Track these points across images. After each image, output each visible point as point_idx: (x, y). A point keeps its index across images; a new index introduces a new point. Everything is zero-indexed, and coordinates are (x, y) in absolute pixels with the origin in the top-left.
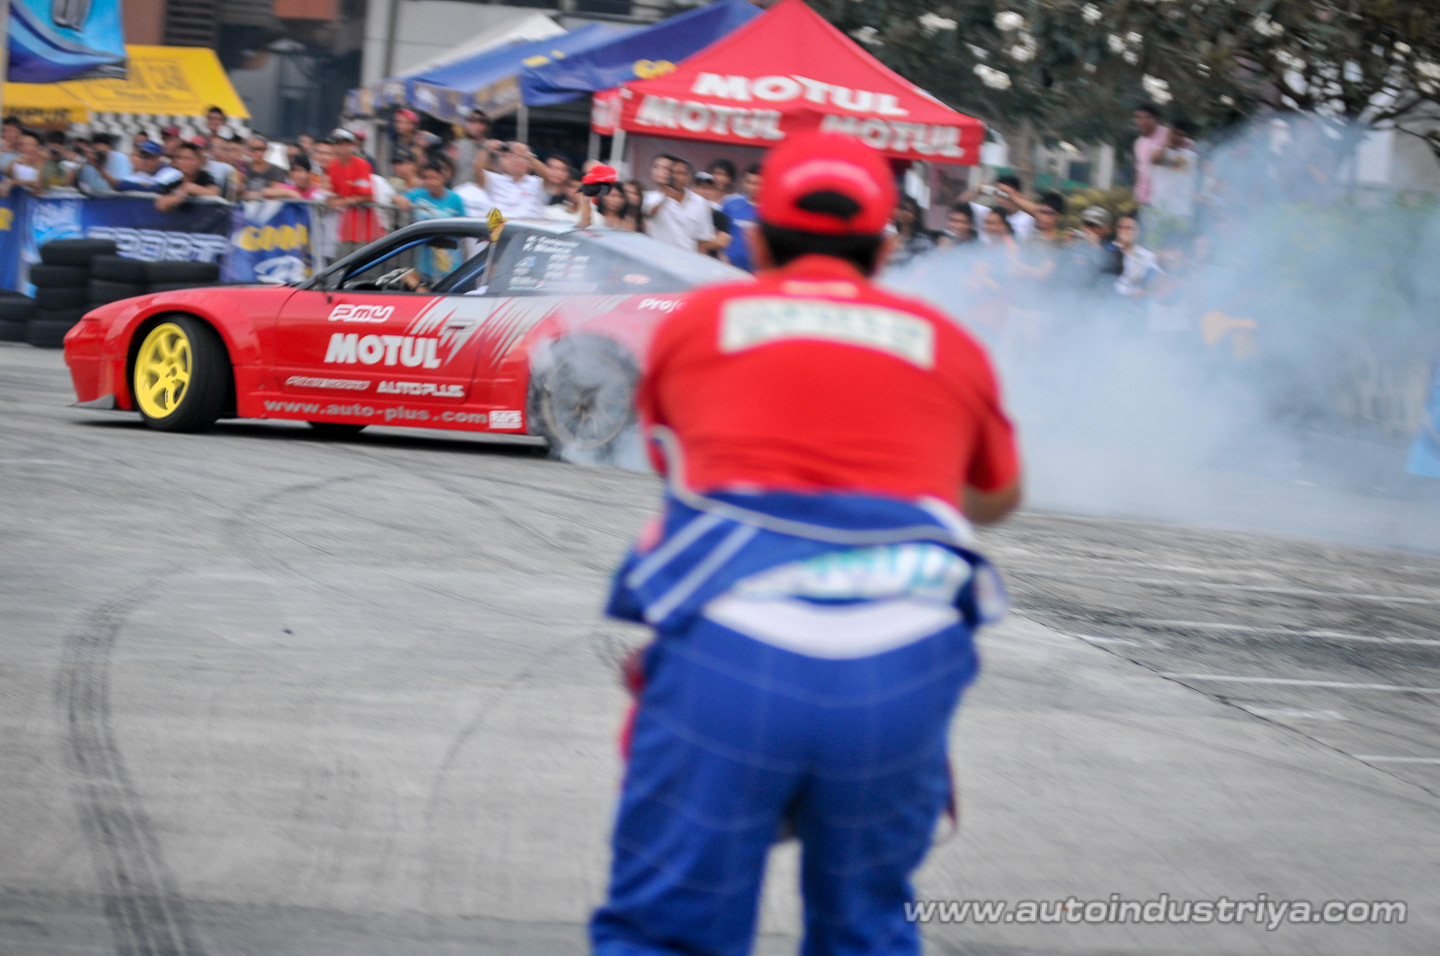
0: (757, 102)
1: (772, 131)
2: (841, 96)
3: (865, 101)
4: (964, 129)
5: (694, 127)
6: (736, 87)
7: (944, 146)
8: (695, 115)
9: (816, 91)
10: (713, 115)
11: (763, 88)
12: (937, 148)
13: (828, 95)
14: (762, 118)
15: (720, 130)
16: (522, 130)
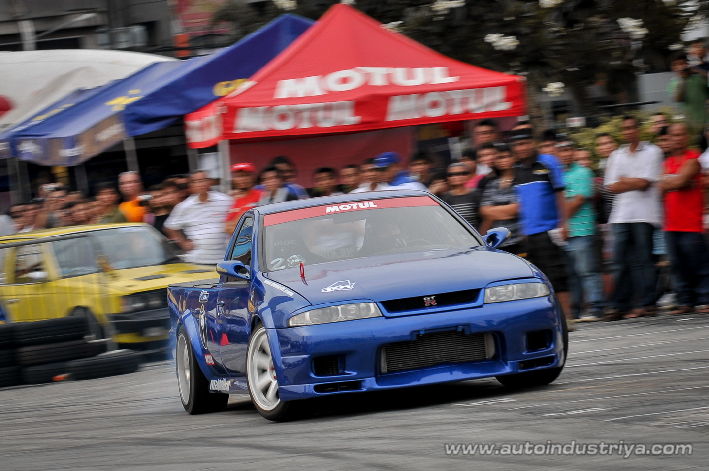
0: (331, 95)
1: (349, 118)
2: (401, 76)
3: (420, 77)
4: (509, 85)
5: (284, 126)
6: (311, 86)
7: (493, 104)
8: (283, 117)
9: (378, 76)
10: (298, 113)
11: (333, 82)
12: (488, 106)
13: (389, 76)
14: (339, 108)
15: (305, 125)
16: (132, 159)
